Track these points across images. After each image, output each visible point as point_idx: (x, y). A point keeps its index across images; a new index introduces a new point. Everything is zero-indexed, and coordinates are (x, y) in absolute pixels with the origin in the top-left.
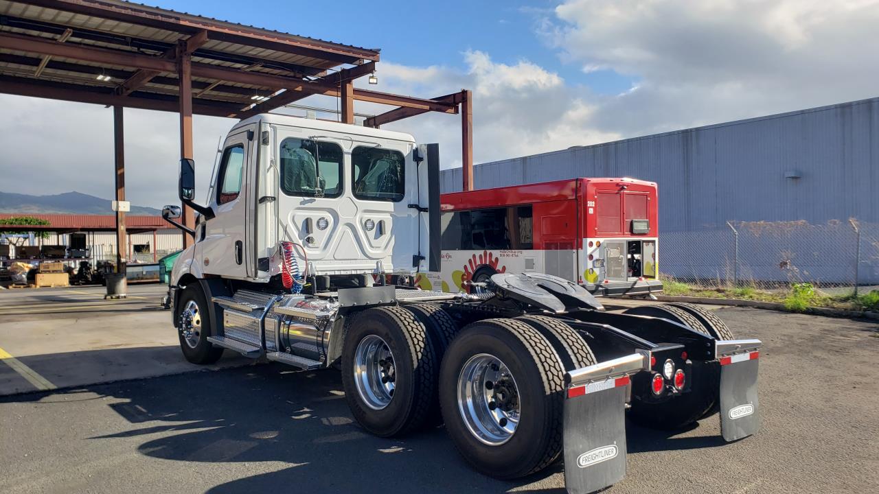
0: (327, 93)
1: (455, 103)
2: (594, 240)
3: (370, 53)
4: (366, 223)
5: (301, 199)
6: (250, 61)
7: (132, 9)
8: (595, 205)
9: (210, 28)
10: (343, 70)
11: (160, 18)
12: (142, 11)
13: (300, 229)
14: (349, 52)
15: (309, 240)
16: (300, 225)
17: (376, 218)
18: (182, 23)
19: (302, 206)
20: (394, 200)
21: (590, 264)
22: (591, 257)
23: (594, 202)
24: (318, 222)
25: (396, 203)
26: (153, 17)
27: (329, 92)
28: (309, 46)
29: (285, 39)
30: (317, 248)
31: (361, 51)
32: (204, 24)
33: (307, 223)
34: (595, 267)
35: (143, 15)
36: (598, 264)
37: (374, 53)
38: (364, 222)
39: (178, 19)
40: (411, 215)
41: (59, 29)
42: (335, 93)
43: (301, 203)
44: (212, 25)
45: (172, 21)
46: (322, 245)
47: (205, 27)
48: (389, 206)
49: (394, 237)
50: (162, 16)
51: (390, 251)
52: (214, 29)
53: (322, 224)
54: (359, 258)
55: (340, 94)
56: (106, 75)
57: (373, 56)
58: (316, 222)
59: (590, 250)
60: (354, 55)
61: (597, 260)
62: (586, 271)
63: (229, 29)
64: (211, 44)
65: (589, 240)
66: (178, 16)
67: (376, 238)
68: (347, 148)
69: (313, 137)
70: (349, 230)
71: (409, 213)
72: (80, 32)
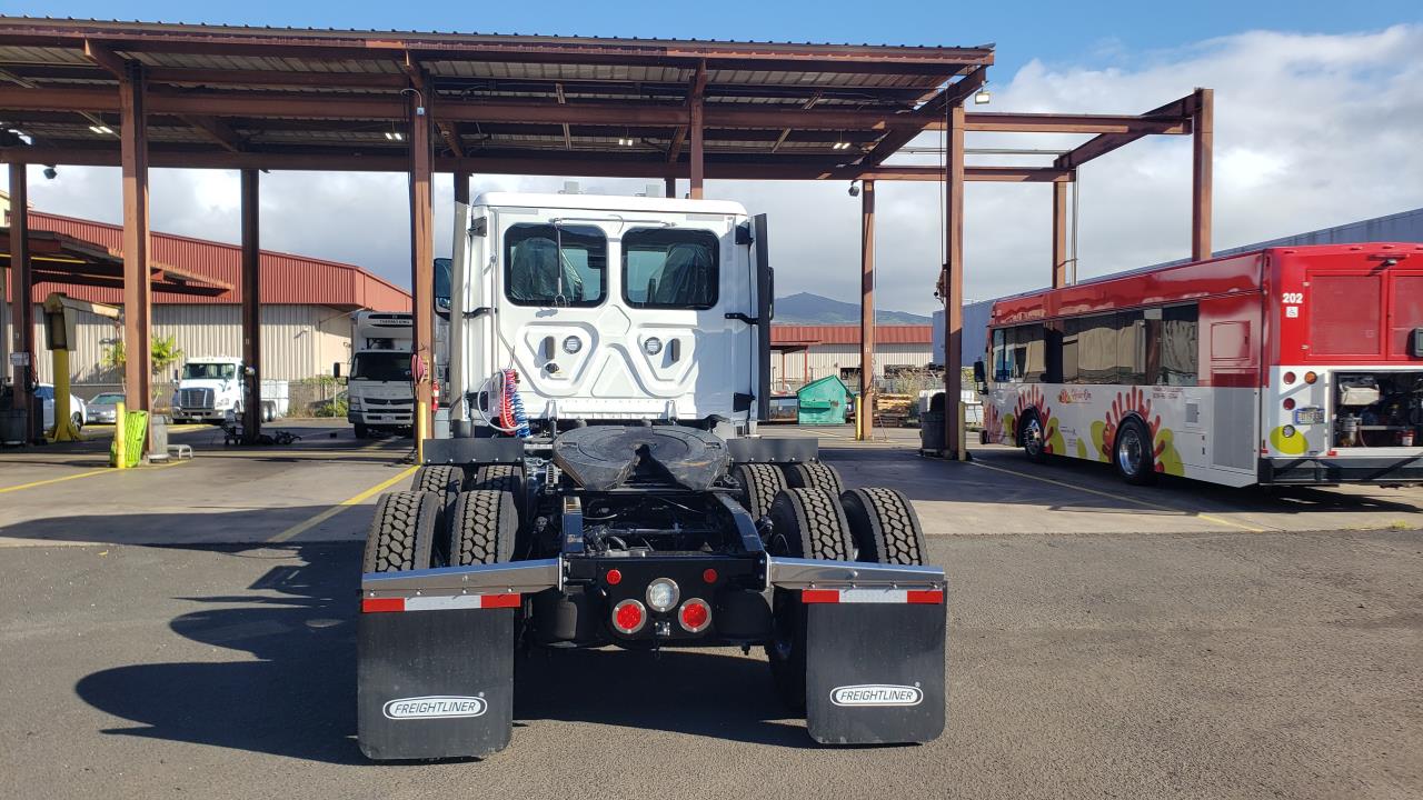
0: (929, 126)
1: (1187, 115)
2: (1301, 371)
3: (976, 53)
4: (646, 344)
5: (537, 309)
6: (808, 91)
7: (603, 47)
8: (1305, 299)
9: (709, 55)
10: (952, 87)
11: (639, 52)
12: (616, 47)
13: (537, 352)
14: (937, 56)
15: (552, 369)
16: (536, 347)
17: (665, 336)
18: (670, 53)
19: (539, 319)
20: (697, 307)
21: (1286, 417)
22: (1290, 404)
23: (1300, 295)
24: (565, 343)
25: (701, 312)
26: (631, 52)
27: (931, 125)
28: (867, 59)
29: (827, 53)
30: (565, 379)
31: (958, 53)
32: (701, 51)
33: (548, 345)
34: (1298, 423)
35: (618, 52)
36: (1307, 418)
37: (985, 51)
38: (643, 343)
39: (665, 49)
40: (731, 331)
41: (548, 85)
42: (938, 125)
43: (538, 315)
44: (712, 50)
45: (656, 53)
46: (572, 375)
47: (703, 55)
48: (689, 316)
49: (697, 364)
50: (642, 48)
51: (691, 386)
52: (715, 55)
53: (573, 345)
54: (635, 395)
55: (945, 125)
56: (626, 137)
57: (983, 56)
58: (561, 344)
59: (1285, 388)
60: (951, 61)
61: (1304, 409)
62: (1276, 430)
63: (738, 53)
64: (724, 76)
65: (1284, 370)
66: (663, 45)
67: (665, 365)
68: (614, 232)
69: (554, 221)
70: (617, 354)
71: (728, 327)
72: (571, 85)
